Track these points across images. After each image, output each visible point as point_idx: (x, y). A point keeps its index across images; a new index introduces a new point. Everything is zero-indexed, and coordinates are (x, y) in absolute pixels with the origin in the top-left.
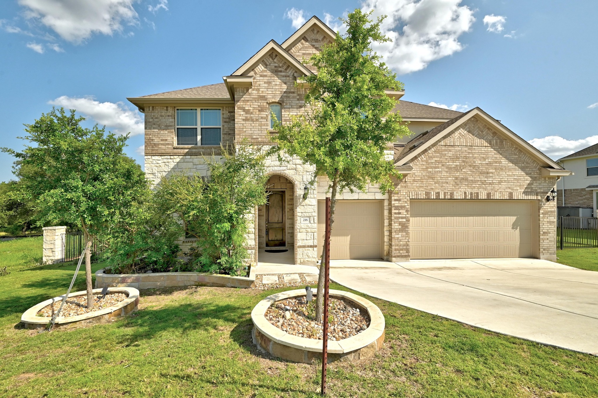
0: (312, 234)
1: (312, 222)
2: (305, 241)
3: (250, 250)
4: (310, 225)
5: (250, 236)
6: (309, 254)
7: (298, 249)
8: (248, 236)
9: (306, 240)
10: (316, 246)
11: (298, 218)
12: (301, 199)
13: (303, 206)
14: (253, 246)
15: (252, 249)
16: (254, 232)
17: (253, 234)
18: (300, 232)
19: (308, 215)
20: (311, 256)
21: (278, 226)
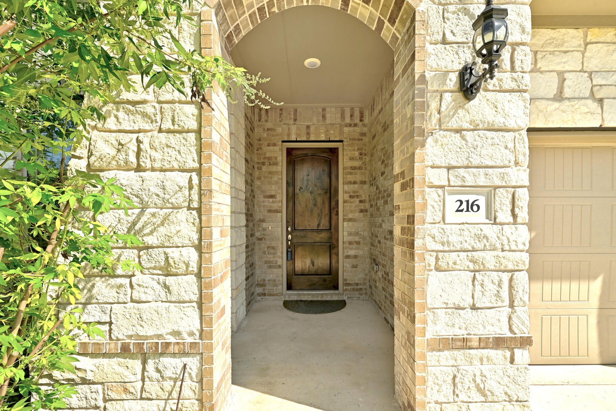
0: (506, 277)
1: (504, 216)
2: (468, 314)
3: (174, 355)
4: (491, 231)
5: (174, 288)
6: (491, 384)
7: (432, 357)
8: (166, 287)
9: (474, 308)
10: (526, 342)
11: (432, 196)
12: (448, 97)
13: (458, 131)
14: (190, 340)
15: (184, 354)
16: (194, 267)
17: (192, 279)
18: (438, 269)
19: (482, 181)
20: (499, 392)
21: (318, 239)
